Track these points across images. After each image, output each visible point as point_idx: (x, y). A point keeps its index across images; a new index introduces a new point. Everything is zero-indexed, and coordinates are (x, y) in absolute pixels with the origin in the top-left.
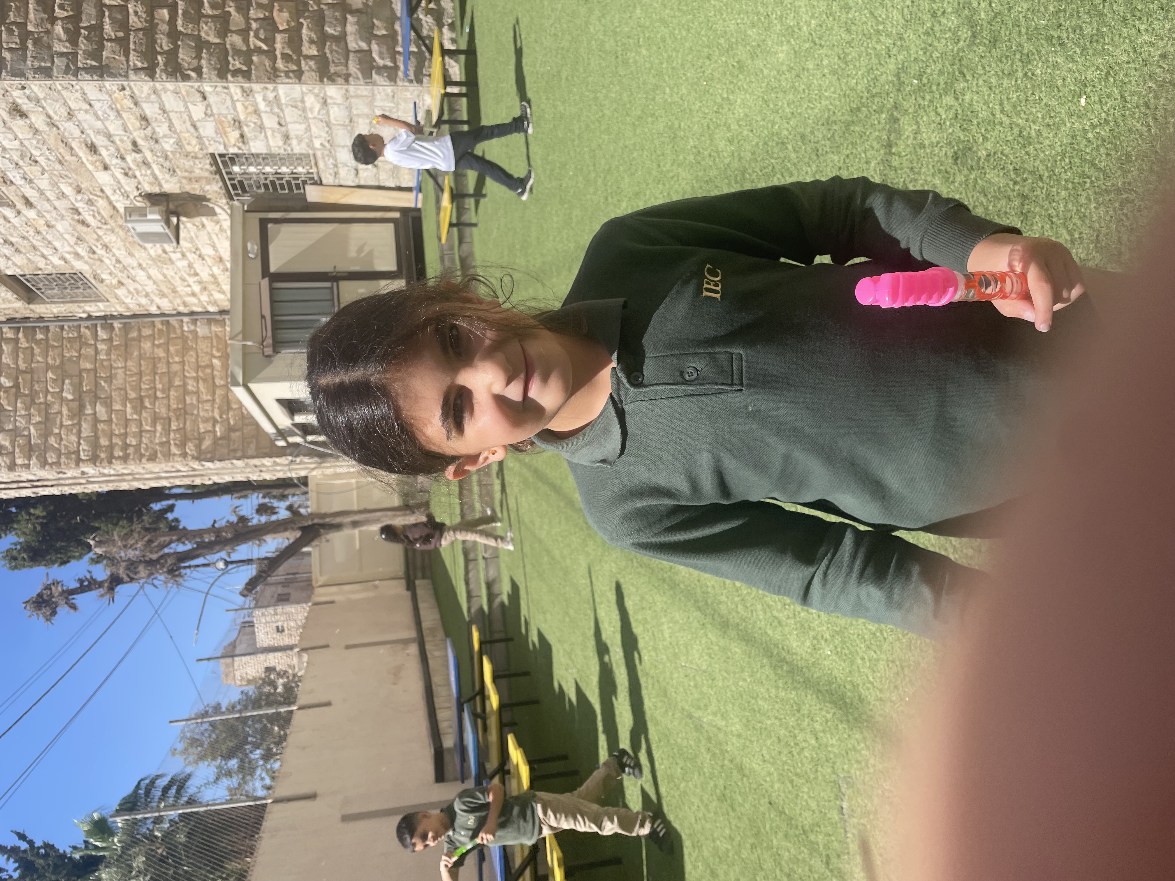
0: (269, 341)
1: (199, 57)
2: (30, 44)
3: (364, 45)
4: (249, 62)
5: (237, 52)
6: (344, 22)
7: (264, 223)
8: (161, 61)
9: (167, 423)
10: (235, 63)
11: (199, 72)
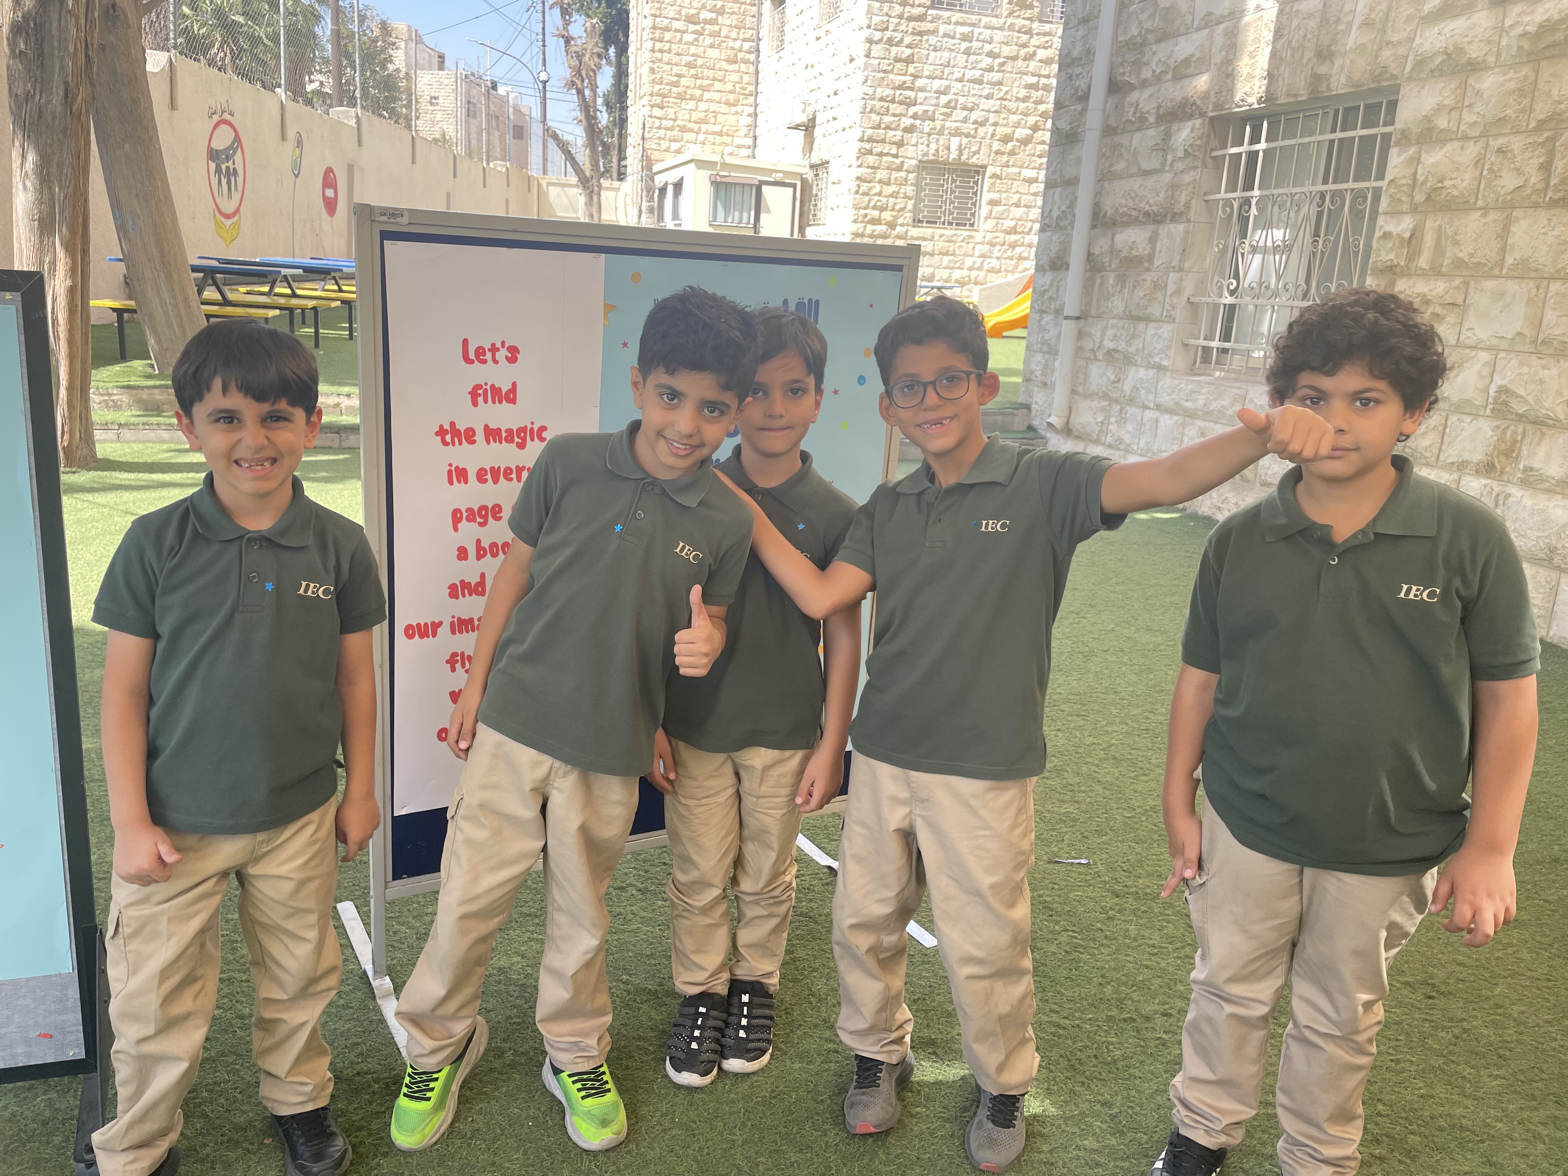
0: (719, 179)
1: (868, 167)
2: (882, 75)
4: (864, 194)
5: (870, 189)
7: (794, 186)
8: (868, 146)
9: (676, 84)
10: (864, 187)
11: (860, 166)
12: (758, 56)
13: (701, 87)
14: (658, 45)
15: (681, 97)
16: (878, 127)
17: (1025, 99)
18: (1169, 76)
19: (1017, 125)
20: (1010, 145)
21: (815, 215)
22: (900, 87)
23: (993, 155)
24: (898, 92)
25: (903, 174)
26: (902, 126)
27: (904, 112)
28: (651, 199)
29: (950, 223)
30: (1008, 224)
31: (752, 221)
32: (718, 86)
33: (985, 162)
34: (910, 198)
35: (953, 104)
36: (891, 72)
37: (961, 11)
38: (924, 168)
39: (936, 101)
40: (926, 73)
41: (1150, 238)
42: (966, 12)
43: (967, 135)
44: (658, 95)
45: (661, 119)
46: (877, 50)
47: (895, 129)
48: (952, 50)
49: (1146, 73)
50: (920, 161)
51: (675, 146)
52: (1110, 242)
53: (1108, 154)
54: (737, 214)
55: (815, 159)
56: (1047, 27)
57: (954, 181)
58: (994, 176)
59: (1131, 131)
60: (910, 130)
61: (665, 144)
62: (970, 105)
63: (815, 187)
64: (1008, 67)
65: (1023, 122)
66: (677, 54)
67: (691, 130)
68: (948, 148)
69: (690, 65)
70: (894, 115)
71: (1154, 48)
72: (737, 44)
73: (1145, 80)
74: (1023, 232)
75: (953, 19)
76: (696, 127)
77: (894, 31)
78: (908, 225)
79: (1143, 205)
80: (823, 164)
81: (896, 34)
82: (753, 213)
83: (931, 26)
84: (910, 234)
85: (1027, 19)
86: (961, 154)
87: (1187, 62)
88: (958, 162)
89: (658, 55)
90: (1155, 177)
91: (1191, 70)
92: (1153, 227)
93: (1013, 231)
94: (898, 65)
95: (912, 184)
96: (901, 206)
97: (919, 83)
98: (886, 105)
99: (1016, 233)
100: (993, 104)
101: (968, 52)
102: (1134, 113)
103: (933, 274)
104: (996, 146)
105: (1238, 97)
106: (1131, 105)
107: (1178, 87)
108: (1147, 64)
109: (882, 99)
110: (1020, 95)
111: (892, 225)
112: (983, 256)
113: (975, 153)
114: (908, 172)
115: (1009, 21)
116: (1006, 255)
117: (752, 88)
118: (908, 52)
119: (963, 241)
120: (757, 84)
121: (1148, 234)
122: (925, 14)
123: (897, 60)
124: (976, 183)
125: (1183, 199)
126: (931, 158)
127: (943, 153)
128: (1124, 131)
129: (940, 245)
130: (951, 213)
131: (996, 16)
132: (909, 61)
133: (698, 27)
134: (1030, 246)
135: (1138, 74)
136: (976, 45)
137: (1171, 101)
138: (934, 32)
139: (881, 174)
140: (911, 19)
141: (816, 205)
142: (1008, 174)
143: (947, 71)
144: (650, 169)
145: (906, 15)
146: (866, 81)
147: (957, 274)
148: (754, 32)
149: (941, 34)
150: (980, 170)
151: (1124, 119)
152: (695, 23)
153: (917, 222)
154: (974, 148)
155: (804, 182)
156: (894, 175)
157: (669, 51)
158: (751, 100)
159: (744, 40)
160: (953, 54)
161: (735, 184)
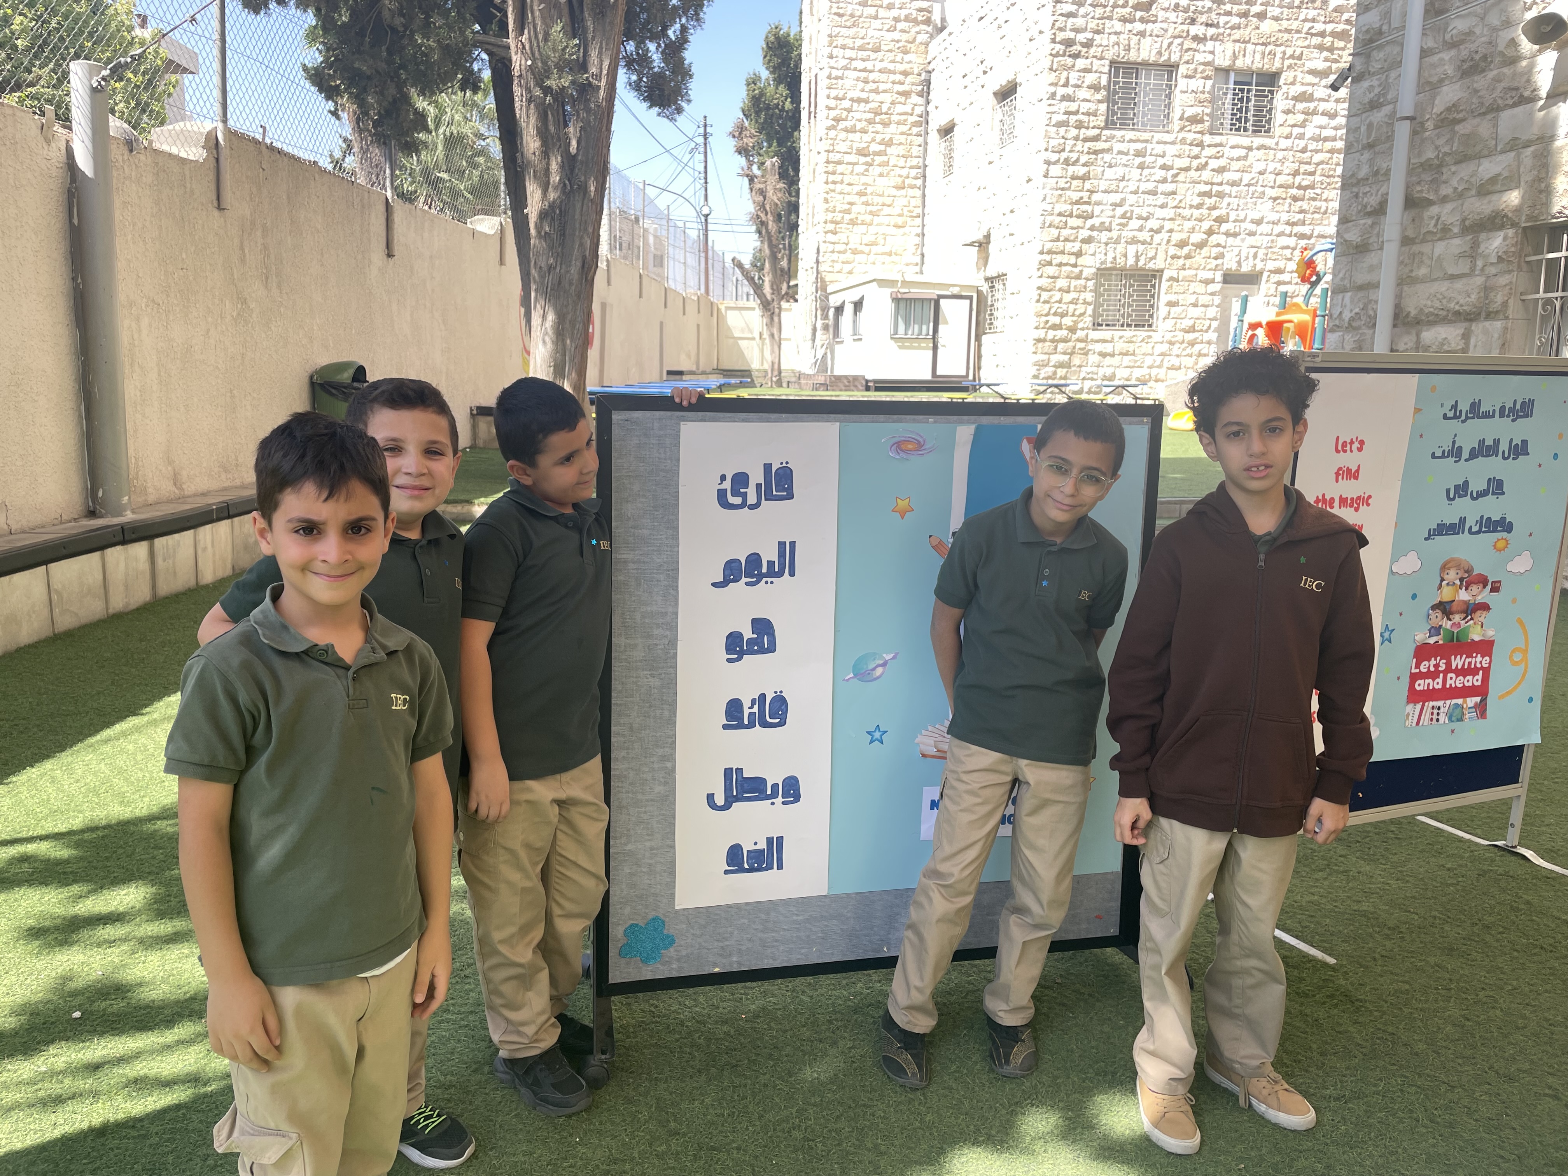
0: (899, 296)
1: (1049, 277)
2: (1060, 192)
3: (1051, 364)
4: (1045, 302)
5: (1051, 297)
6: (1064, 353)
7: (970, 298)
8: (1048, 258)
9: (848, 212)
10: (1045, 296)
11: (1041, 277)
12: (925, 181)
13: (872, 213)
14: (832, 178)
15: (853, 222)
16: (1057, 239)
17: (1199, 206)
18: (1473, 192)
19: (1192, 230)
20: (1186, 250)
21: (991, 324)
22: (1077, 202)
23: (1169, 259)
24: (1075, 207)
25: (1082, 282)
26: (1080, 238)
27: (1081, 225)
28: (826, 317)
29: (1129, 325)
30: (1187, 323)
31: (931, 332)
32: (887, 210)
33: (1162, 266)
34: (1089, 304)
35: (1128, 215)
36: (1069, 189)
37: (1133, 130)
38: (1102, 275)
39: (1111, 213)
40: (1102, 188)
41: (1463, 334)
42: (1138, 130)
43: (1143, 243)
44: (832, 222)
45: (834, 243)
46: (1055, 170)
47: (1073, 241)
48: (1126, 166)
49: (1445, 190)
50: (1098, 269)
51: (847, 267)
52: (1414, 339)
53: (1406, 261)
54: (916, 327)
55: (991, 271)
56: (1218, 139)
57: (1131, 286)
58: (1171, 279)
59: (1432, 241)
60: (1088, 241)
61: (838, 266)
62: (1145, 215)
63: (990, 299)
64: (1181, 178)
65: (1197, 228)
66: (849, 184)
67: (862, 252)
68: (1125, 256)
69: (861, 194)
70: (1072, 228)
71: (1453, 168)
72: (904, 172)
73: (1445, 196)
74: (1201, 330)
75: (1127, 138)
76: (866, 249)
77: (1071, 151)
78: (1088, 328)
79: (1452, 305)
80: (999, 276)
81: (1071, 155)
82: (931, 325)
83: (1106, 146)
84: (1090, 338)
85: (1199, 132)
86: (1137, 260)
87: (1493, 180)
88: (1136, 268)
89: (832, 186)
90: (1464, 280)
91: (1498, 187)
92: (1466, 324)
93: (1192, 329)
94: (1075, 183)
95: (1091, 291)
96: (1082, 311)
97: (1095, 197)
98: (1064, 219)
99: (1194, 331)
100: (1168, 213)
101: (1141, 167)
102: (1436, 225)
103: (1114, 373)
104: (1173, 251)
105: (1555, 209)
106: (1432, 218)
107: (1485, 201)
108: (1445, 182)
109: (1060, 214)
110: (1195, 203)
111: (1073, 330)
112: (1163, 354)
113: (1151, 259)
114: (1087, 279)
115: (1181, 135)
116: (1185, 353)
117: (920, 210)
118: (1085, 169)
119: (1143, 340)
120: (924, 206)
121: (1460, 331)
122: (1100, 135)
123: (1074, 178)
124: (1153, 286)
125: (1499, 299)
126: (1109, 265)
127: (1121, 261)
128: (1423, 241)
129: (1120, 346)
130: (1129, 315)
131: (1168, 132)
132: (1085, 178)
133: (868, 159)
134: (1209, 343)
135: (1436, 191)
136: (1149, 159)
137: (1479, 214)
138: (1108, 150)
139: (1062, 283)
140: (1086, 140)
141: (992, 315)
142: (1184, 277)
143: (1122, 184)
144: (824, 289)
145: (1081, 137)
146: (1044, 199)
147: (1137, 373)
148: (921, 160)
149: (1115, 151)
150: (1157, 274)
151: (1423, 231)
152: (865, 156)
153: (1097, 325)
154: (1151, 254)
155: (979, 293)
156: (1074, 283)
157: (842, 182)
158: (918, 221)
159: (911, 168)
160: (1128, 169)
161: (915, 300)
